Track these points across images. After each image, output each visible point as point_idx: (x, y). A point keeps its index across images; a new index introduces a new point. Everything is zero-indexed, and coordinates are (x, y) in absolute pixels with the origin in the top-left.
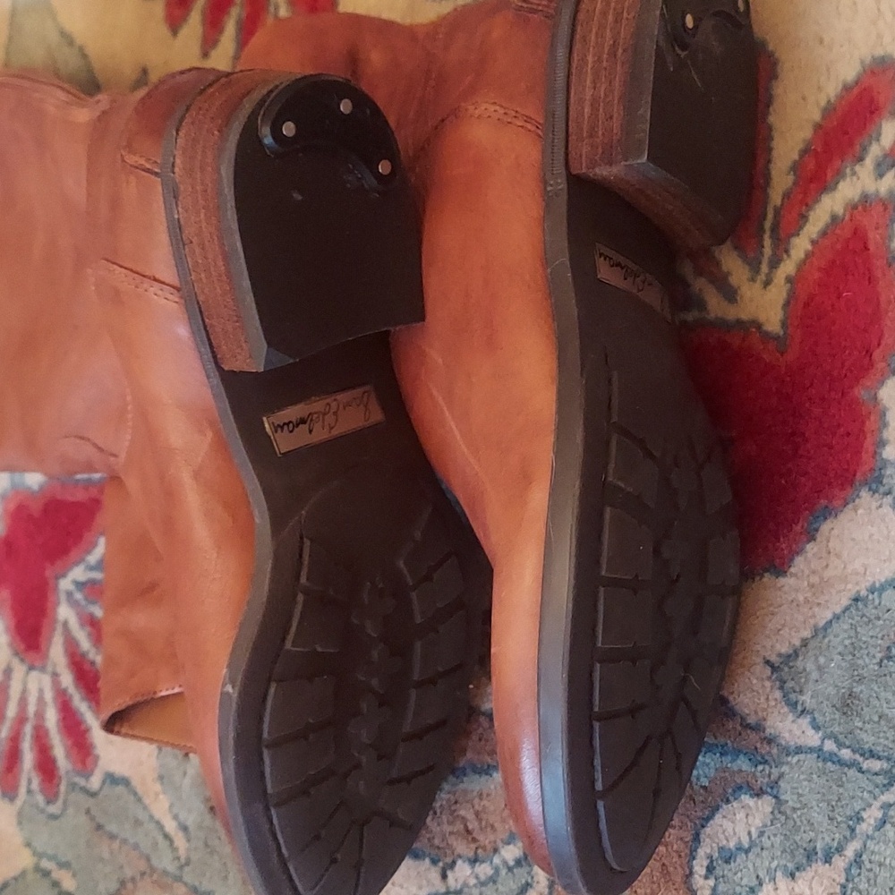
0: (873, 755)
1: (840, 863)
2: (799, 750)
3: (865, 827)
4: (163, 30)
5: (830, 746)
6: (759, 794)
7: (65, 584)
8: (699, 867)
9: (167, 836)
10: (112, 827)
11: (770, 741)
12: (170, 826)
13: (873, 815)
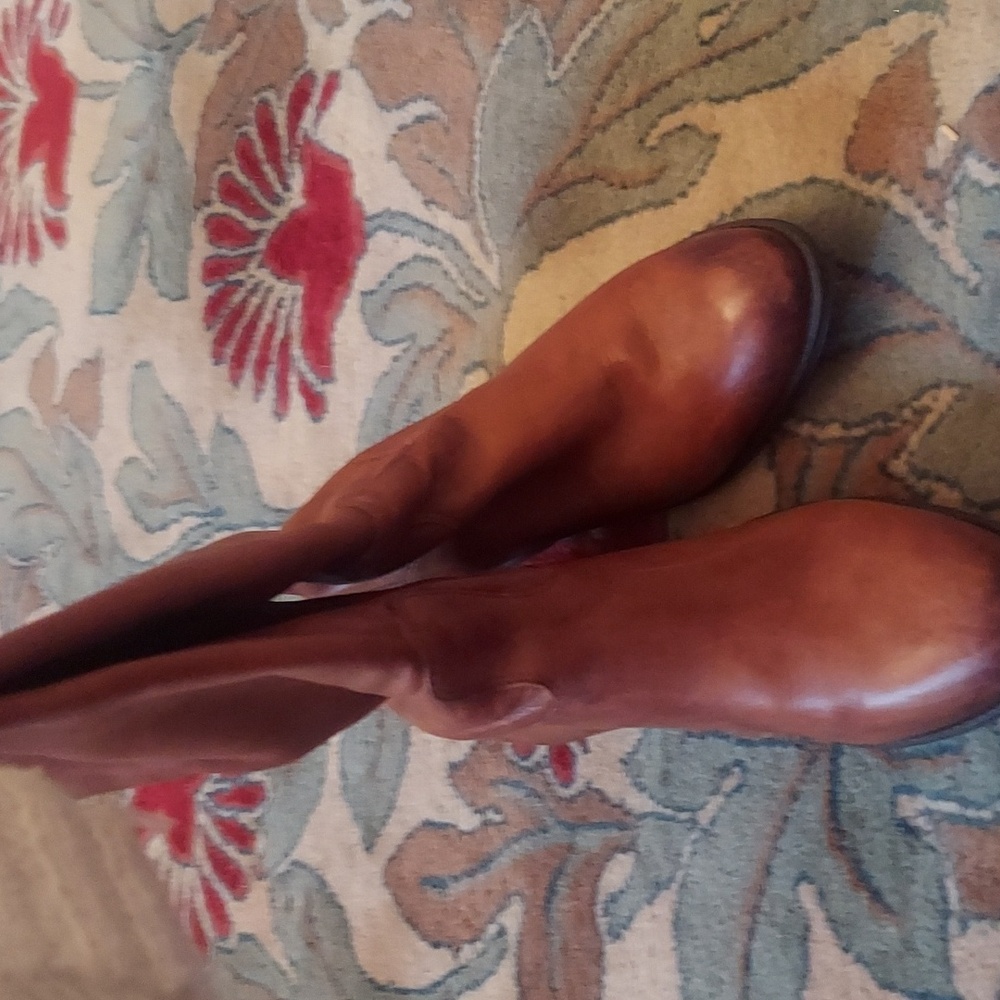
0: (682, 810)
1: (675, 886)
2: (645, 816)
3: (684, 860)
4: (229, 385)
5: (660, 809)
6: (624, 851)
7: (200, 797)
8: (599, 909)
9: (283, 973)
10: (246, 975)
11: (628, 813)
12: (284, 963)
13: (687, 849)
